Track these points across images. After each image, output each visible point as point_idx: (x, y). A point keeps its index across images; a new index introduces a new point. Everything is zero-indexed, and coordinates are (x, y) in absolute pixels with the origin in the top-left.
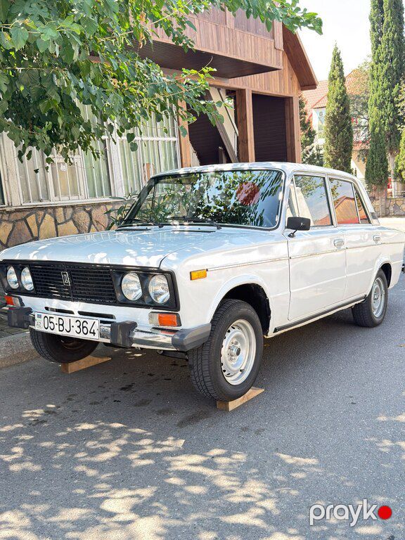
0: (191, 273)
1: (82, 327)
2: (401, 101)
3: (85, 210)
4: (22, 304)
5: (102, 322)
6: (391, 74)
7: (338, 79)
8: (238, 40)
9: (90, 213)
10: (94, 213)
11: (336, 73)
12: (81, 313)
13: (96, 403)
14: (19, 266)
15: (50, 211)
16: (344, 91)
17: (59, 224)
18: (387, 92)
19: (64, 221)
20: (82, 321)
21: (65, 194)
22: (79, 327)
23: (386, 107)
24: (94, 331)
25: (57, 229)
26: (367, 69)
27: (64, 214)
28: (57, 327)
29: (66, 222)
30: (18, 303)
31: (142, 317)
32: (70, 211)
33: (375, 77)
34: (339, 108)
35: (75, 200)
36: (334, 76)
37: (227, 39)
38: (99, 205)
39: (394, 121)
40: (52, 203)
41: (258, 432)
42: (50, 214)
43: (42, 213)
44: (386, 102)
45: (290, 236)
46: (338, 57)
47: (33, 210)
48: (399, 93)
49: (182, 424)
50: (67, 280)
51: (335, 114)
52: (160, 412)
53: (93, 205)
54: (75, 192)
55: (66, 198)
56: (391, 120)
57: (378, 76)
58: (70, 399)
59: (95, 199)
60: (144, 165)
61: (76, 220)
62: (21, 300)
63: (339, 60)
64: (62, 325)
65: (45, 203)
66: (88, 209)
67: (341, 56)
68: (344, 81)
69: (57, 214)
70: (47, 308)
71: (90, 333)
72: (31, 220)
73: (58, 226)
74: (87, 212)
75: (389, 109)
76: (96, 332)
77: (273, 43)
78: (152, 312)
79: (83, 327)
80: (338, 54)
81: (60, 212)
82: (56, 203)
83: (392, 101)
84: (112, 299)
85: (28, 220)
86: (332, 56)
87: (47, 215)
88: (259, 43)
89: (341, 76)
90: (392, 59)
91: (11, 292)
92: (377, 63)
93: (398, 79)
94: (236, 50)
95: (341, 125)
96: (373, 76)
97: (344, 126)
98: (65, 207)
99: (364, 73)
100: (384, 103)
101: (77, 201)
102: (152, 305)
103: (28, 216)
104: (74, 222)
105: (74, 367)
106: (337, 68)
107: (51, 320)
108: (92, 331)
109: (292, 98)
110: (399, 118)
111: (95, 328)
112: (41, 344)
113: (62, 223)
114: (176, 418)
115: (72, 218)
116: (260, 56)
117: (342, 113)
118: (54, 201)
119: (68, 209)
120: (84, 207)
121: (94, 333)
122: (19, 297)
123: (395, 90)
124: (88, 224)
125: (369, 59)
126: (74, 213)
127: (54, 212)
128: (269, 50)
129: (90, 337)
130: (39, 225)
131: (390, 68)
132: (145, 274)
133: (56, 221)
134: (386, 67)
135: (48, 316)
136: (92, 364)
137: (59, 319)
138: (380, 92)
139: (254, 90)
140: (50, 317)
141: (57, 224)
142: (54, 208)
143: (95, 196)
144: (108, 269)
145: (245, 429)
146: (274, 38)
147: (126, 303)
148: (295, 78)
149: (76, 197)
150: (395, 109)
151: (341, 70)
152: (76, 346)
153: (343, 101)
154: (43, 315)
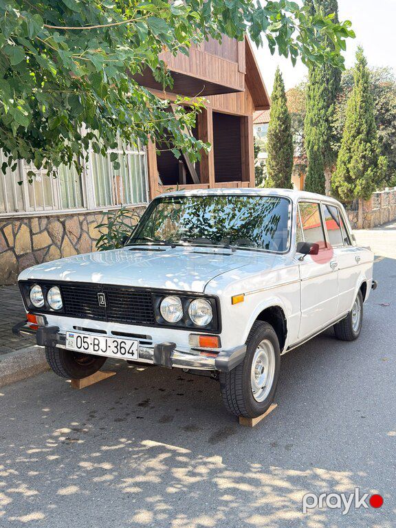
0: (232, 298)
1: (119, 347)
2: (335, 121)
3: (59, 220)
4: (46, 323)
5: (141, 343)
6: (327, 95)
7: (280, 99)
8: (207, 64)
9: (63, 224)
10: (67, 223)
11: (279, 93)
12: (114, 333)
13: (120, 420)
14: (46, 285)
15: (26, 221)
16: (286, 111)
17: (34, 234)
18: (323, 111)
19: (39, 231)
20: (119, 341)
21: (39, 205)
22: (116, 347)
23: (321, 125)
24: (132, 351)
25: (32, 239)
26: (304, 89)
27: (39, 224)
28: (91, 347)
29: (41, 232)
30: (43, 321)
31: (182, 338)
32: (44, 222)
33: (312, 97)
34: (281, 126)
35: (49, 211)
36: (276, 96)
37: (198, 62)
38: (72, 216)
39: (328, 139)
40: (27, 213)
41: (287, 447)
42: (26, 224)
43: (18, 223)
44: (321, 121)
45: (299, 259)
46: (280, 78)
47: (9, 220)
48: (333, 113)
49: (213, 440)
50: (103, 301)
51: (277, 131)
52: (187, 429)
53: (67, 216)
54: (49, 203)
55: (41, 208)
56: (325, 138)
57: (314, 96)
58: (93, 416)
59: (67, 210)
60: (114, 177)
61: (50, 230)
62: (45, 318)
63: (281, 81)
64: (98, 345)
65: (21, 213)
66: (62, 220)
67: (283, 77)
68: (286, 101)
69: (33, 225)
70: (74, 327)
71: (129, 353)
72: (8, 230)
73: (33, 236)
74: (61, 222)
75: (323, 127)
76: (135, 352)
77: (237, 67)
78: (192, 334)
79: (121, 348)
80: (280, 76)
81: (35, 222)
82: (31, 213)
83: (327, 120)
84: (150, 320)
85: (5, 230)
86: (275, 77)
87: (23, 225)
88: (225, 66)
89: (283, 96)
90: (328, 80)
91: (34, 310)
92: (313, 84)
93: (333, 100)
94: (206, 72)
95: (282, 142)
96: (309, 96)
97: (285, 143)
98: (40, 218)
99: (300, 93)
100: (319, 121)
101: (51, 211)
102: (192, 327)
103: (4, 226)
104: (48, 232)
105: (84, 382)
106: (279, 88)
107: (85, 340)
108: (131, 351)
109: (247, 117)
110: (333, 136)
111: (134, 348)
112: (58, 361)
113: (36, 234)
114: (205, 435)
115: (46, 229)
116: (225, 79)
117: (283, 131)
118: (29, 211)
119: (43, 220)
120: (58, 217)
121: (133, 354)
122: (43, 316)
123: (330, 109)
124: (61, 234)
125: (305, 80)
126: (49, 223)
127: (30, 222)
128: (233, 73)
129: (128, 357)
130: (15, 235)
131: (325, 89)
132: (186, 298)
133: (31, 231)
134: (322, 88)
135: (82, 336)
136: (100, 379)
137: (94, 339)
138: (316, 111)
139: (215, 108)
140: (84, 337)
141: (32, 234)
142: (30, 219)
143: (68, 207)
144: (149, 292)
145: (274, 445)
146: (237, 62)
147: (165, 325)
148: (250, 99)
149: (50, 208)
150: (330, 128)
151: (283, 90)
152: (87, 362)
153: (285, 120)
154: (76, 335)
